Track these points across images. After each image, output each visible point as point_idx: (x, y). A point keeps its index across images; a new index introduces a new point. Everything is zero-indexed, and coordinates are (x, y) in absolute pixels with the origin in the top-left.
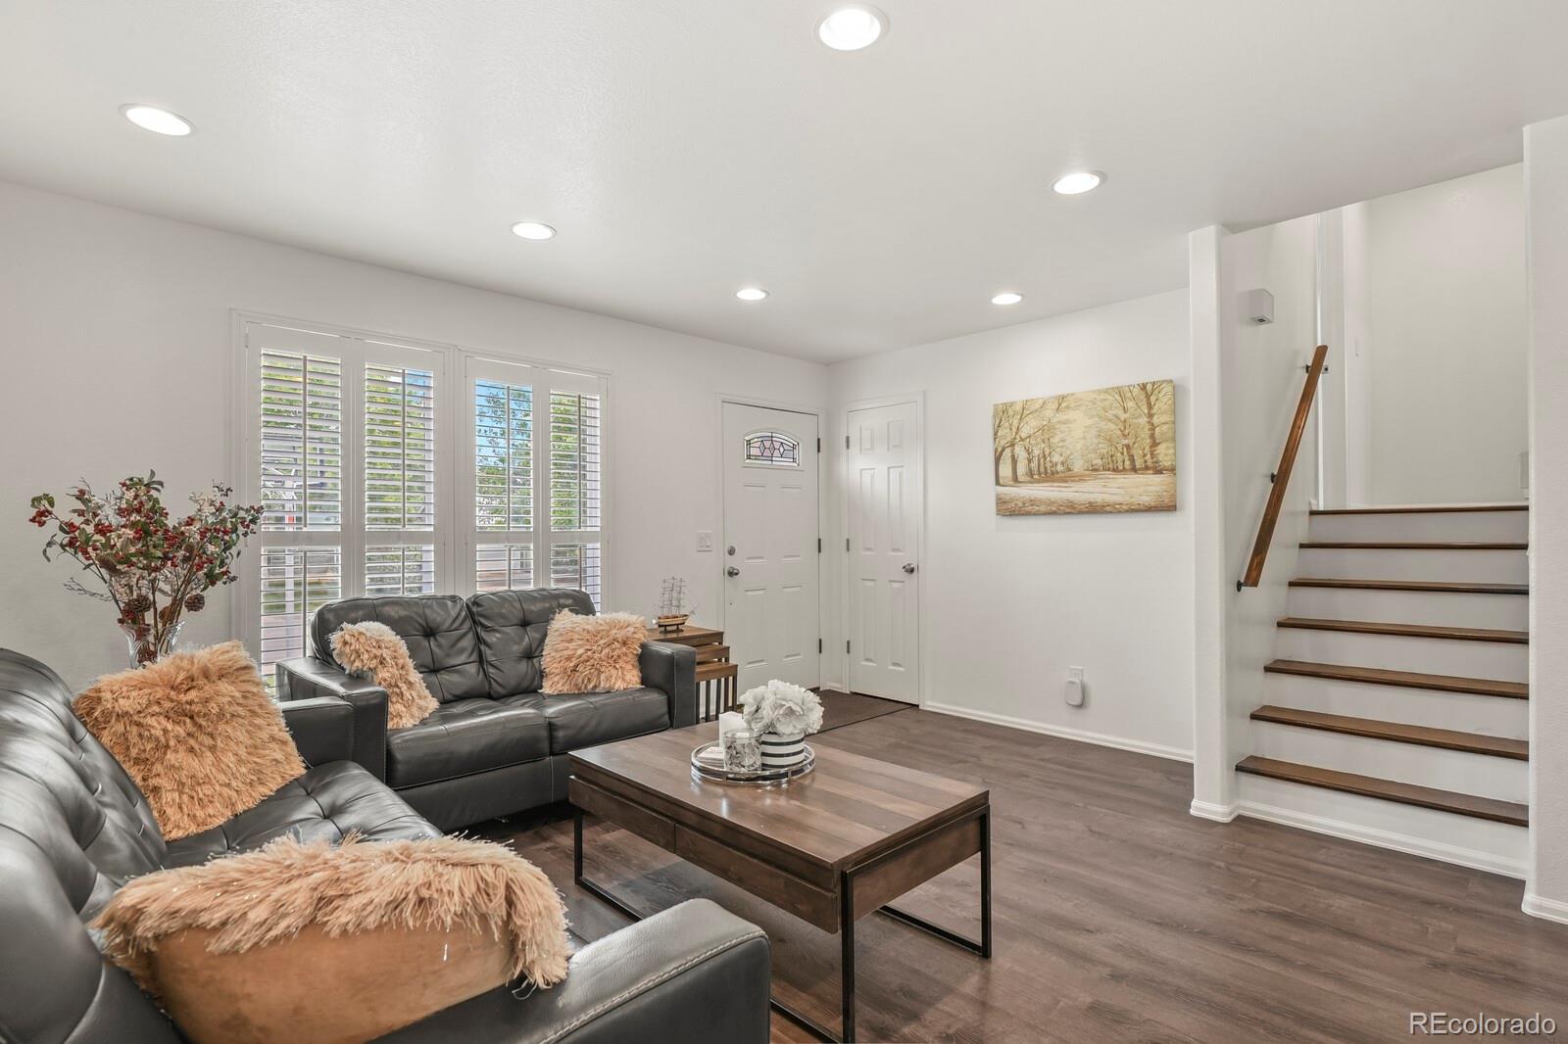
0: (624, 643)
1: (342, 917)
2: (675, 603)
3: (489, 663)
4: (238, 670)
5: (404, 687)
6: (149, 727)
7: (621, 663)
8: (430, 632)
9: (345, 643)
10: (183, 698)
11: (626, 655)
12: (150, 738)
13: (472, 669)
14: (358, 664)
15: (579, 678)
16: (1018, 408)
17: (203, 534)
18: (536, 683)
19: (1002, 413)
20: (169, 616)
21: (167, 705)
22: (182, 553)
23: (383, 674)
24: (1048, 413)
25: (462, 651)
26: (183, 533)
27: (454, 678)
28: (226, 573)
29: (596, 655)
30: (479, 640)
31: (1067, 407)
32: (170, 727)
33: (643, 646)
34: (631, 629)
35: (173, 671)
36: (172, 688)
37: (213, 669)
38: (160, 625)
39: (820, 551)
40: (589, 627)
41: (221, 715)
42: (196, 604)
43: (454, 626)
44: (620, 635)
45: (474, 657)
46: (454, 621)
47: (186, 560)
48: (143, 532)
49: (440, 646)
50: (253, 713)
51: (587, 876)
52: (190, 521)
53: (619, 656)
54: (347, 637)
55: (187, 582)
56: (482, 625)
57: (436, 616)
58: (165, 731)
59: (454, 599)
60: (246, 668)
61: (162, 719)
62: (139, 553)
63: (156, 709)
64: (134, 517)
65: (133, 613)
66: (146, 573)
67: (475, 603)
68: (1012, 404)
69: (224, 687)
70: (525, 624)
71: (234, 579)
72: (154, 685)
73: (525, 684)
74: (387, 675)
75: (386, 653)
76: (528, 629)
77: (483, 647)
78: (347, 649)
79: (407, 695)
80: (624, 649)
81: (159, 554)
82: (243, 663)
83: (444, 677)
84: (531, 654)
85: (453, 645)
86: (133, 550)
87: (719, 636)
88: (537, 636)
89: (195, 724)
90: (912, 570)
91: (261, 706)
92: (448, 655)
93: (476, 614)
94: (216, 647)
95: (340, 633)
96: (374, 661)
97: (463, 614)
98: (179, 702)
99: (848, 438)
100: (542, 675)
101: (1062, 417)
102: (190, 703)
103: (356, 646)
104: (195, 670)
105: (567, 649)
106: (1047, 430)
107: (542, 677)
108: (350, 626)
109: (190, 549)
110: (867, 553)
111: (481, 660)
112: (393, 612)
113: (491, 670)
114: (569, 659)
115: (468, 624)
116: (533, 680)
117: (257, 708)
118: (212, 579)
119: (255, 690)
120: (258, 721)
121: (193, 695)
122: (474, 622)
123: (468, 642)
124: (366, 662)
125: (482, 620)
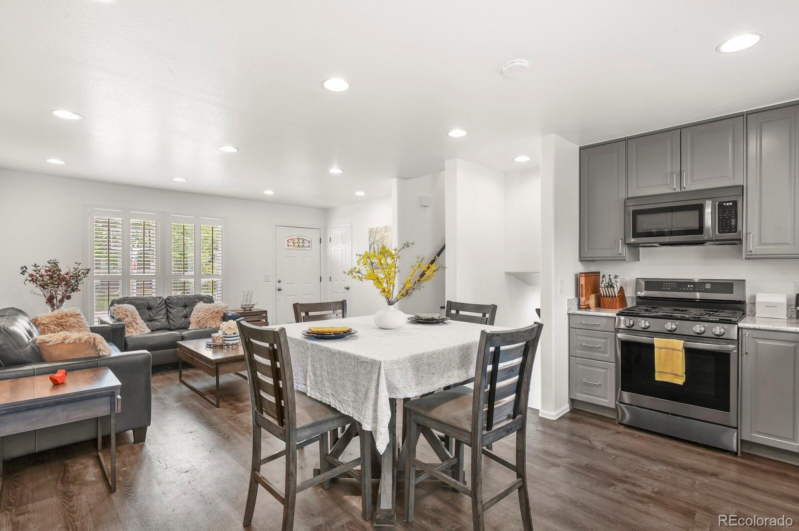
0: (217, 313)
1: (67, 341)
2: (249, 300)
3: (170, 319)
4: (76, 315)
5: (134, 324)
6: (50, 327)
7: (215, 319)
8: (150, 308)
9: (115, 310)
10: (60, 321)
11: (217, 317)
12: (50, 330)
13: (164, 320)
14: (118, 316)
15: (201, 324)
16: (375, 230)
17: (70, 277)
18: (187, 326)
19: (371, 231)
20: (61, 301)
21: (55, 322)
22: (64, 283)
23: (127, 319)
24: (383, 233)
25: (160, 315)
26: (64, 277)
27: (157, 323)
28: (77, 289)
29: (207, 317)
30: (168, 311)
31: (387, 231)
32: (56, 328)
33: (224, 314)
34: (221, 308)
35: (57, 314)
36: (57, 318)
37: (68, 314)
38: (58, 304)
39: (321, 281)
40: (206, 307)
41: (70, 325)
42: (69, 298)
43: (159, 306)
44: (216, 310)
45: (165, 316)
46: (159, 305)
47: (65, 285)
48: (51, 277)
49: (152, 313)
50: (80, 327)
51: (183, 378)
52: (67, 274)
53: (215, 317)
54: (116, 308)
55: (66, 291)
56: (170, 307)
57: (152, 303)
58: (54, 329)
59: (160, 298)
60: (78, 314)
61: (54, 326)
62: (51, 283)
63: (52, 323)
64: (49, 273)
65: (50, 300)
66: (53, 289)
67: (168, 299)
68: (374, 228)
69: (71, 319)
70: (185, 306)
71: (79, 290)
72: (52, 317)
73: (183, 326)
74: (128, 320)
75: (128, 313)
76: (187, 308)
77: (169, 314)
78: (115, 312)
79: (135, 326)
80: (217, 315)
81: (56, 283)
82: (78, 313)
83: (153, 323)
84: (186, 316)
85: (158, 312)
86: (49, 282)
87: (266, 312)
88: (190, 310)
89: (63, 328)
90: (348, 289)
91: (83, 325)
92: (155, 316)
93: (168, 303)
94: (71, 309)
95: (113, 307)
96: (124, 316)
97: (163, 302)
98: (58, 322)
99: (330, 238)
100: (189, 323)
101: (386, 234)
102: (62, 322)
103: (118, 311)
104: (63, 314)
105: (198, 315)
106: (382, 238)
107: (190, 324)
108: (117, 305)
109: (67, 281)
110: (336, 282)
111: (168, 318)
112: (138, 302)
113: (171, 321)
114: (198, 318)
115: (164, 306)
116: (186, 325)
117: (81, 326)
118: (73, 290)
119: (81, 320)
120: (81, 329)
121: (62, 320)
122: (167, 305)
123: (164, 312)
124: (121, 316)
125: (169, 305)
